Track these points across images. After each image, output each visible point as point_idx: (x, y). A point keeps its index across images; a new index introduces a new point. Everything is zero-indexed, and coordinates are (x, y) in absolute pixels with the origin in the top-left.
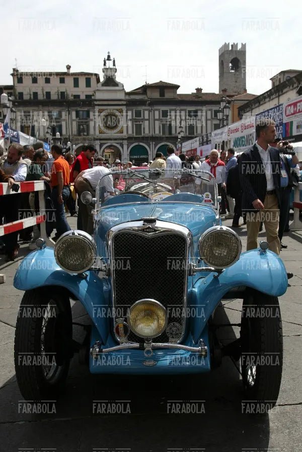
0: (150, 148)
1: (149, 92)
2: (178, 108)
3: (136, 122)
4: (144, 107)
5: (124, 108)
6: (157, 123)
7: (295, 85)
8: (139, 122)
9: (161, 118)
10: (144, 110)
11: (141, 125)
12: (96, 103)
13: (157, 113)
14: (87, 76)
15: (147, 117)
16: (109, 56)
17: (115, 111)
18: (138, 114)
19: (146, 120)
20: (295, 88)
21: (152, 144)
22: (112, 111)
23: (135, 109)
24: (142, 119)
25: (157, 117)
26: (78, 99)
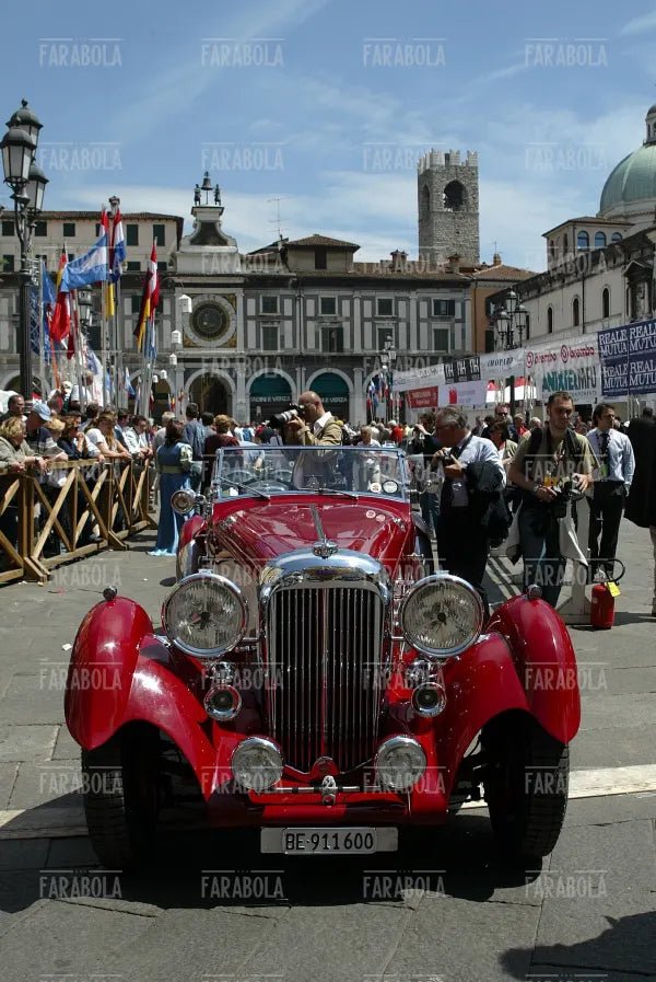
0: (295, 381)
1: (291, 259)
2: (357, 294)
3: (264, 322)
4: (282, 291)
5: (239, 293)
6: (311, 326)
7: (620, 260)
8: (272, 322)
9: (320, 314)
10: (284, 297)
11: (276, 328)
12: (177, 280)
13: (310, 303)
14: (157, 223)
15: (288, 312)
16: (206, 181)
17: (219, 299)
18: (270, 305)
19: (288, 318)
20: (619, 265)
21: (301, 371)
22: (211, 299)
23: (262, 294)
24: (277, 317)
25: (311, 312)
26: (135, 273)
